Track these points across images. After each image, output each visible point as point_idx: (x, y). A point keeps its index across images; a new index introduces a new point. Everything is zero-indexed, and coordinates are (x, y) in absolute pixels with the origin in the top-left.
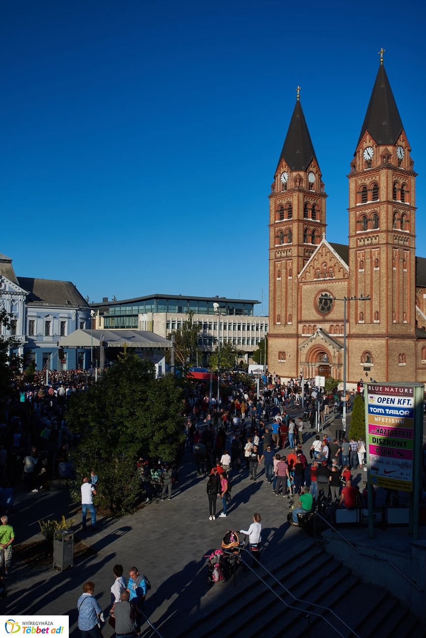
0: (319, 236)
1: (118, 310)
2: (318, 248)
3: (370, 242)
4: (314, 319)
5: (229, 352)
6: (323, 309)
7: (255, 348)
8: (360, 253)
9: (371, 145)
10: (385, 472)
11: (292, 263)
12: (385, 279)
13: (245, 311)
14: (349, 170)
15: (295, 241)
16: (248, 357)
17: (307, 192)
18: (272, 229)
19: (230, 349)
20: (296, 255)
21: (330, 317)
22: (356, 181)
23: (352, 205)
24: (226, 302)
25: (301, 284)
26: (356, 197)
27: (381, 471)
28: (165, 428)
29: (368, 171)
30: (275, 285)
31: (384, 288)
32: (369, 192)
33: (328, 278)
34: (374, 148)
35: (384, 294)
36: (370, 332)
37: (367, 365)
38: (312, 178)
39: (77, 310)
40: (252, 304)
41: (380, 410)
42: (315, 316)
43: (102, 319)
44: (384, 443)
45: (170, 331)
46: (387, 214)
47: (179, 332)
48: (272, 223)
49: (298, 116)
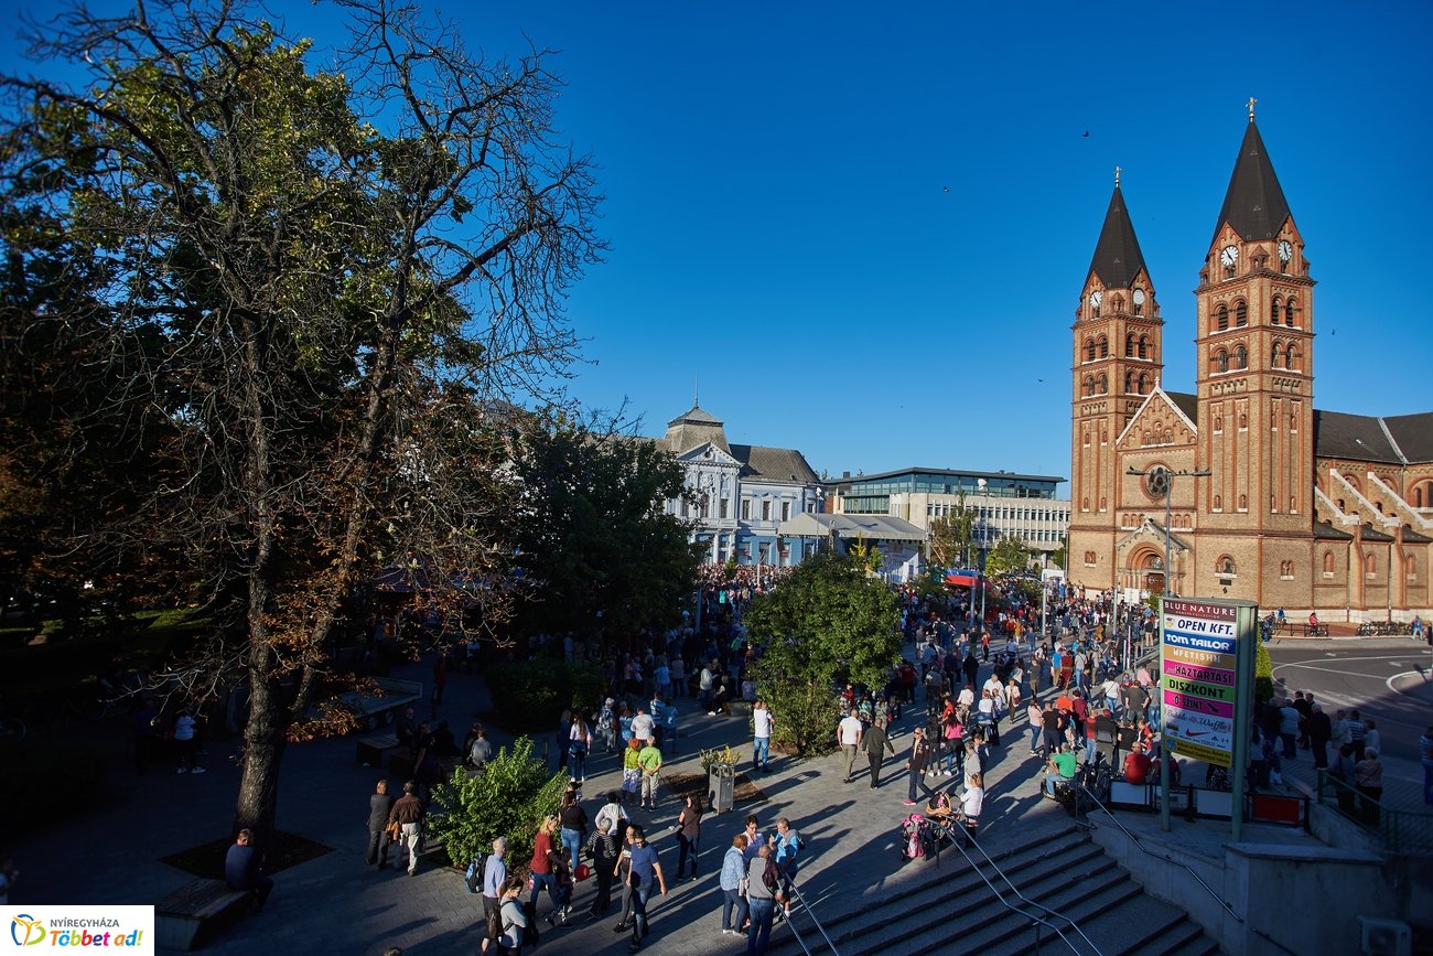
0: (1151, 383)
1: (862, 489)
2: (1148, 400)
3: (1232, 388)
4: (1141, 504)
5: (1016, 551)
6: (1155, 490)
7: (1058, 545)
8: (1216, 406)
9: (1234, 243)
10: (1188, 733)
11: (1107, 423)
12: (1257, 445)
13: (1044, 492)
14: (1198, 282)
15: (1112, 390)
16: (1047, 558)
17: (1131, 318)
18: (1077, 374)
19: (1018, 546)
20: (1113, 410)
21: (1164, 502)
22: (1209, 298)
23: (1203, 335)
24: (1015, 480)
25: (1121, 454)
26: (1209, 323)
27: (1182, 732)
28: (871, 646)
29: (1229, 282)
30: (1080, 455)
31: (1255, 458)
32: (1231, 314)
33: (1163, 445)
34: (1239, 247)
35: (1255, 468)
36: (1232, 525)
37: (1225, 576)
38: (1139, 298)
39: (804, 488)
40: (1054, 482)
41: (1183, 638)
42: (1140, 499)
43: (842, 500)
44: (1187, 690)
45: (932, 518)
46: (1261, 345)
47: (945, 520)
48: (1077, 365)
49: (1117, 210)
